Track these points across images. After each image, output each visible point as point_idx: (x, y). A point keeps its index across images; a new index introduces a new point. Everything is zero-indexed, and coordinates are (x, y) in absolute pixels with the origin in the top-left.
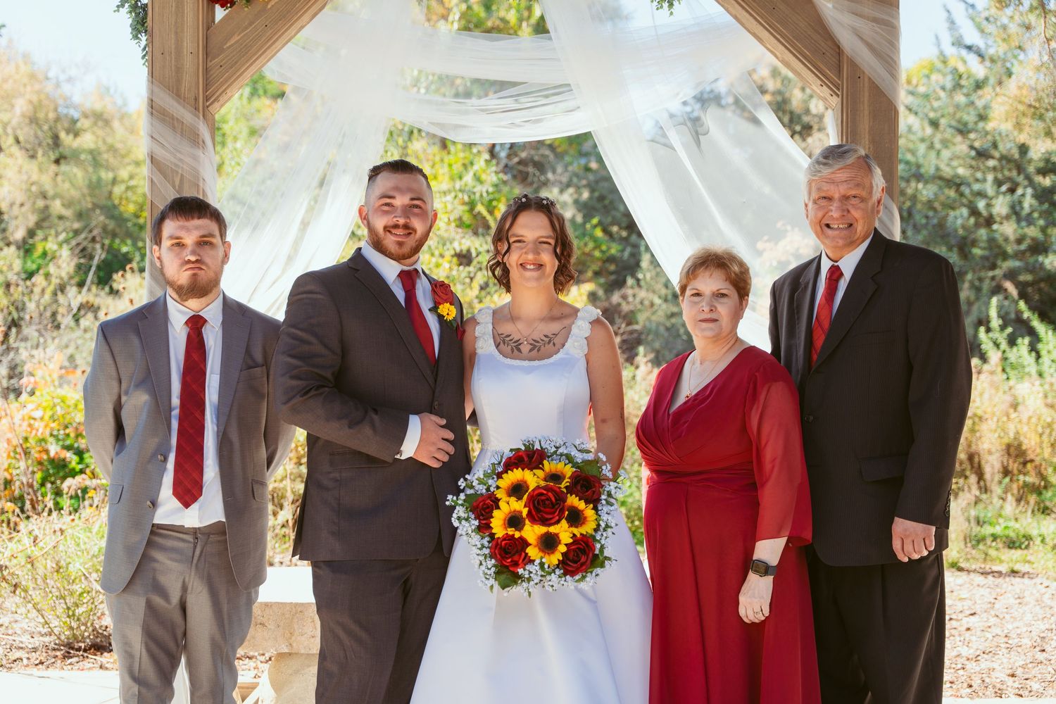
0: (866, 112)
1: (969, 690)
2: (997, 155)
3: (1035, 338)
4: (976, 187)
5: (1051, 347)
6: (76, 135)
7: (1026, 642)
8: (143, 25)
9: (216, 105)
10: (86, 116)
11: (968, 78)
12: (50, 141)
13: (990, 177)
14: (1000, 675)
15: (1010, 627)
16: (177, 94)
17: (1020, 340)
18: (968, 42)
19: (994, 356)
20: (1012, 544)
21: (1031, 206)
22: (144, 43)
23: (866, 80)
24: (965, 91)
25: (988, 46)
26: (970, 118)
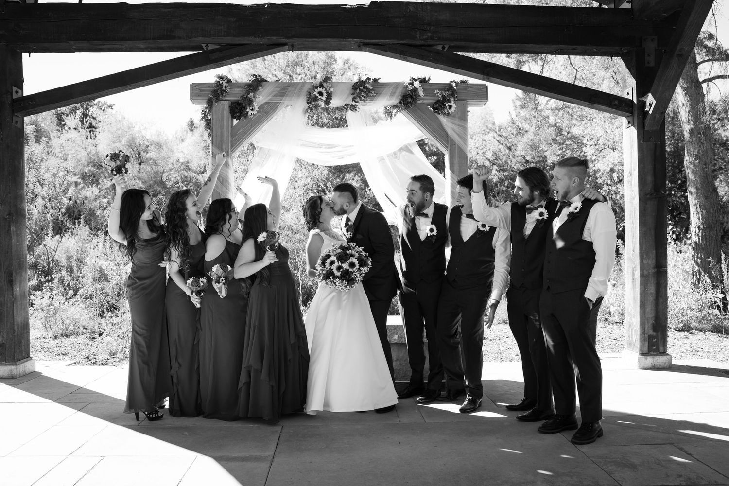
0: (457, 156)
8: (209, 126)
22: (209, 132)
23: (457, 145)
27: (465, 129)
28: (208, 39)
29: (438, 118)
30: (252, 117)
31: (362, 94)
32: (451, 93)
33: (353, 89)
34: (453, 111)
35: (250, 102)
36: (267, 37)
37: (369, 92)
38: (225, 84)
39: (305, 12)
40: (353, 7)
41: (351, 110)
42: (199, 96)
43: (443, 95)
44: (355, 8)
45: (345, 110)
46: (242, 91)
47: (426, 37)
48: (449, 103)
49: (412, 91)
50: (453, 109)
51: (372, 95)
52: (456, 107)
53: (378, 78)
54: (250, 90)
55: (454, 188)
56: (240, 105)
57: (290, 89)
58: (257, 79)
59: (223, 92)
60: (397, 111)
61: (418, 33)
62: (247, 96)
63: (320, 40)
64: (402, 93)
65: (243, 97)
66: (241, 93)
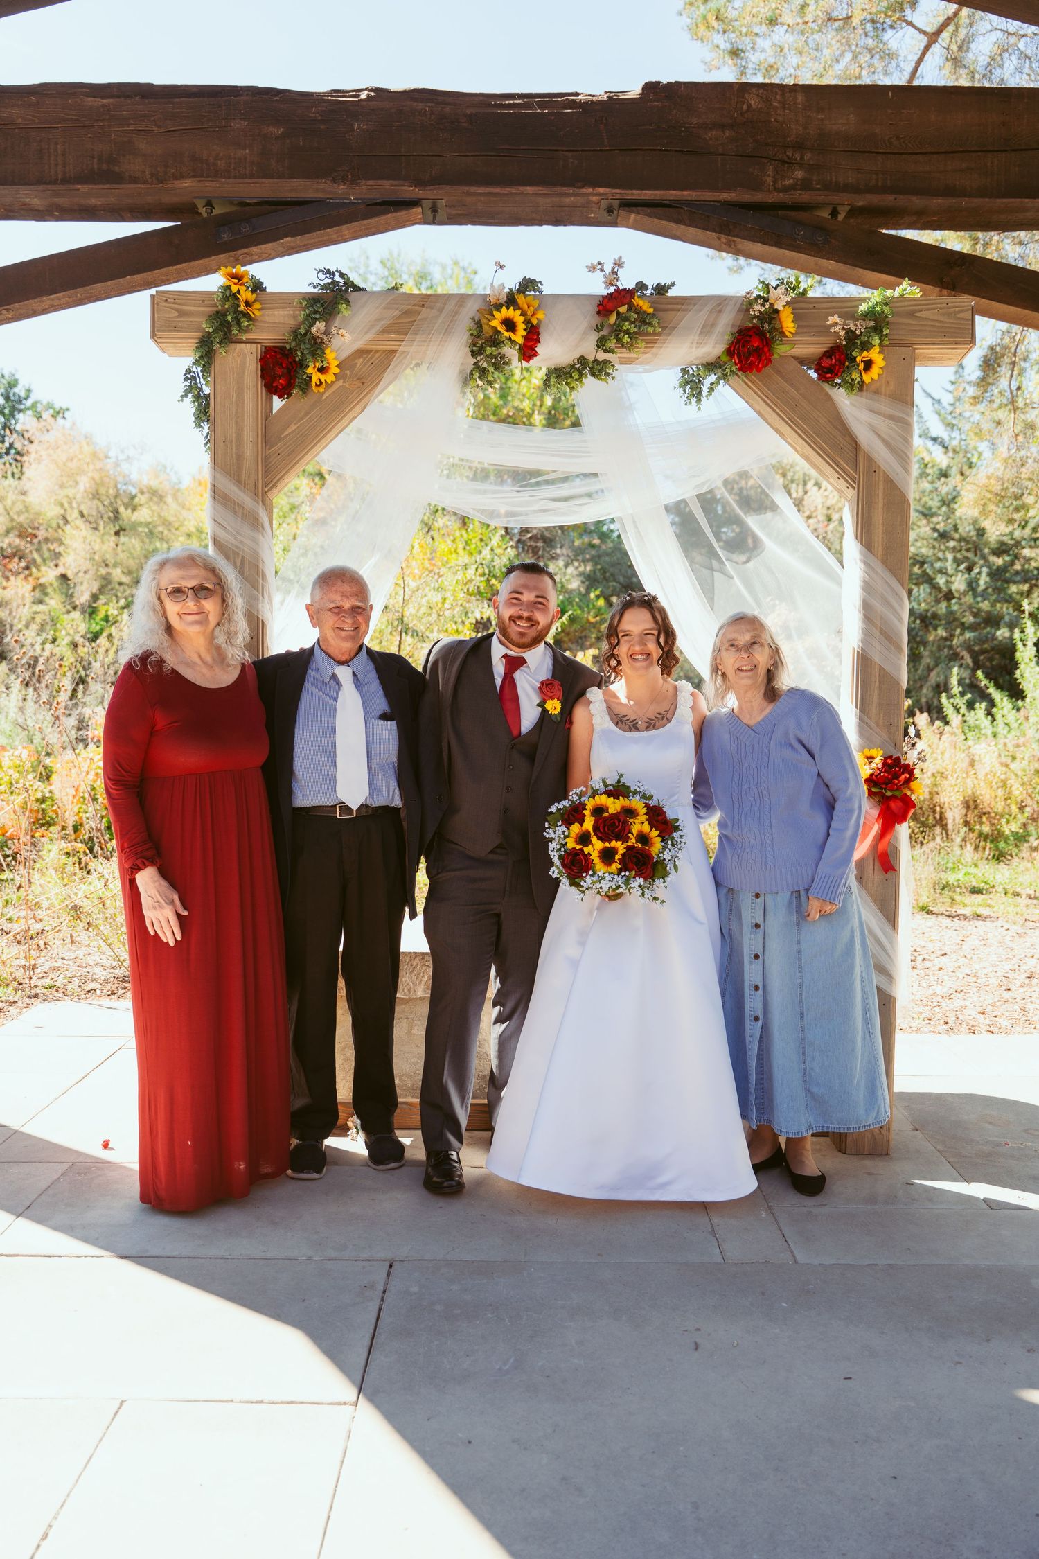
0: (881, 505)
1: (946, 1027)
2: (957, 536)
3: (992, 704)
4: (938, 565)
5: (1005, 711)
6: (134, 509)
7: (993, 981)
8: (205, 414)
9: (274, 491)
10: (142, 493)
11: (933, 466)
12: (111, 515)
13: (950, 556)
14: (972, 1012)
15: (977, 967)
16: (238, 481)
17: (977, 705)
18: (934, 435)
19: (955, 719)
20: (976, 891)
21: (986, 582)
22: (206, 430)
23: (881, 474)
24: (930, 478)
25: (951, 438)
26: (934, 503)
27: (906, 426)
28: (211, 186)
29: (829, 398)
30: (321, 390)
31: (626, 325)
32: (872, 323)
33: (598, 313)
34: (876, 377)
35: (317, 347)
36: (366, 179)
37: (644, 322)
38: (246, 295)
39: (468, 112)
40: (595, 99)
41: (593, 375)
42: (175, 329)
43: (848, 331)
44: (601, 102)
45: (576, 375)
46: (294, 317)
47: (791, 181)
48: (865, 353)
49: (762, 317)
50: (875, 371)
51: (650, 329)
52: (883, 364)
53: (669, 282)
54: (315, 312)
55: (869, 594)
56: (287, 356)
57: (424, 310)
58: (335, 283)
59: (240, 316)
60: (719, 379)
61: (770, 170)
62: (308, 331)
63: (506, 190)
64: (733, 326)
65: (295, 332)
66: (292, 322)
